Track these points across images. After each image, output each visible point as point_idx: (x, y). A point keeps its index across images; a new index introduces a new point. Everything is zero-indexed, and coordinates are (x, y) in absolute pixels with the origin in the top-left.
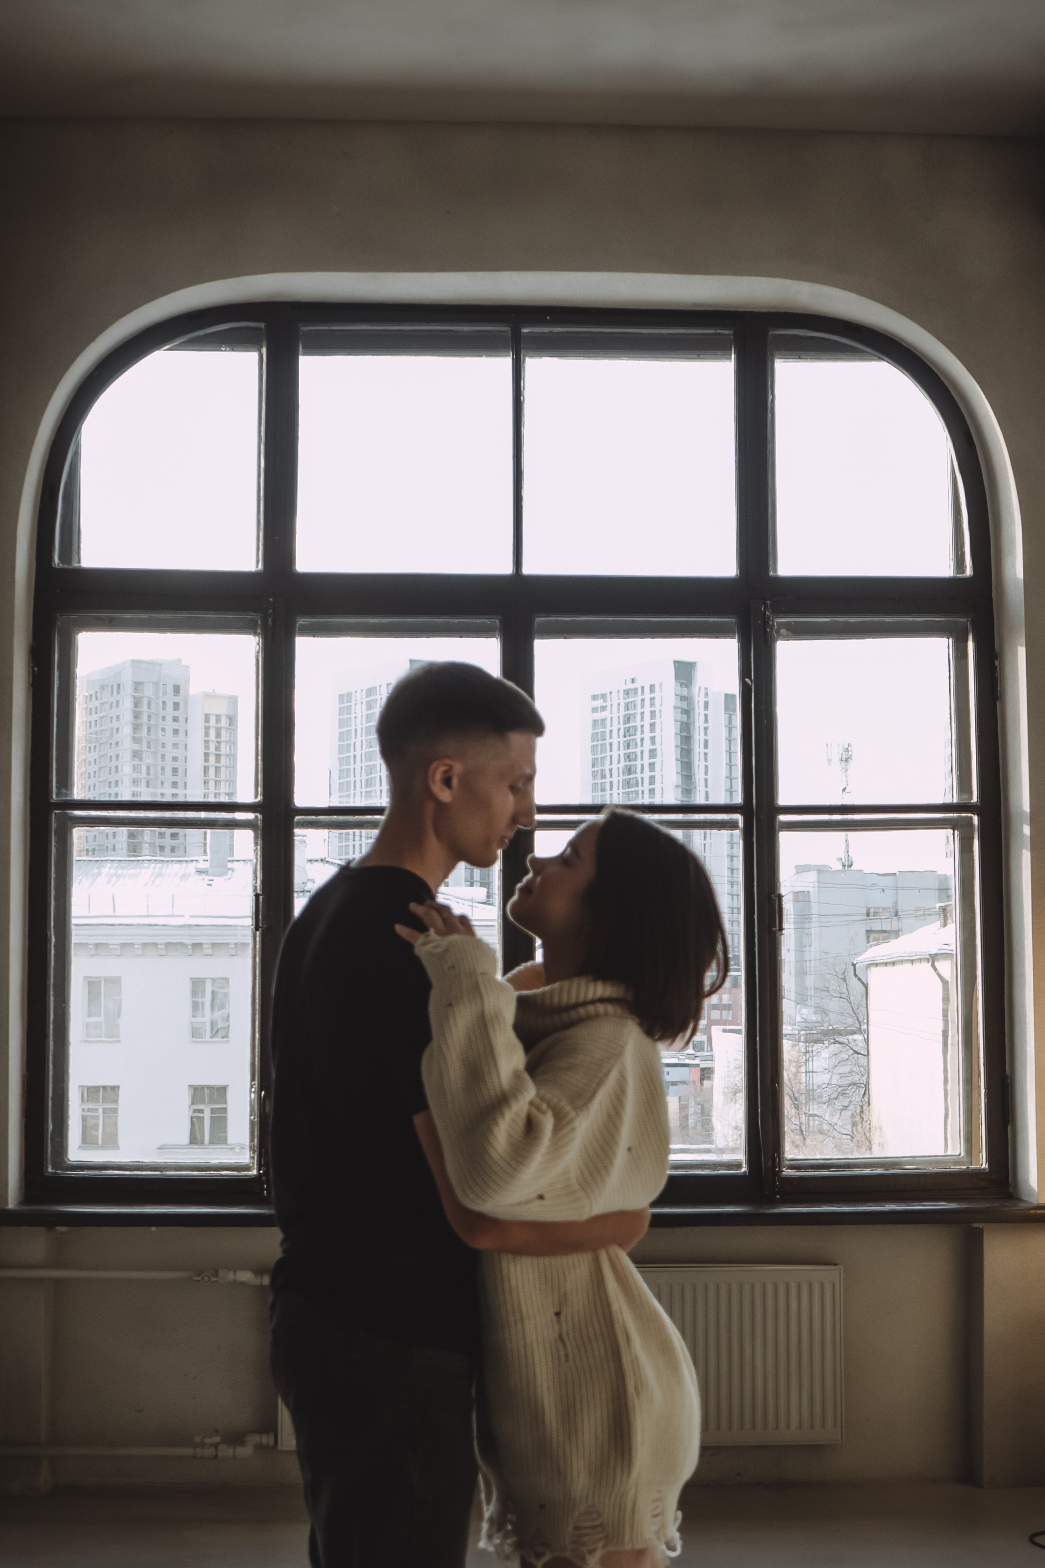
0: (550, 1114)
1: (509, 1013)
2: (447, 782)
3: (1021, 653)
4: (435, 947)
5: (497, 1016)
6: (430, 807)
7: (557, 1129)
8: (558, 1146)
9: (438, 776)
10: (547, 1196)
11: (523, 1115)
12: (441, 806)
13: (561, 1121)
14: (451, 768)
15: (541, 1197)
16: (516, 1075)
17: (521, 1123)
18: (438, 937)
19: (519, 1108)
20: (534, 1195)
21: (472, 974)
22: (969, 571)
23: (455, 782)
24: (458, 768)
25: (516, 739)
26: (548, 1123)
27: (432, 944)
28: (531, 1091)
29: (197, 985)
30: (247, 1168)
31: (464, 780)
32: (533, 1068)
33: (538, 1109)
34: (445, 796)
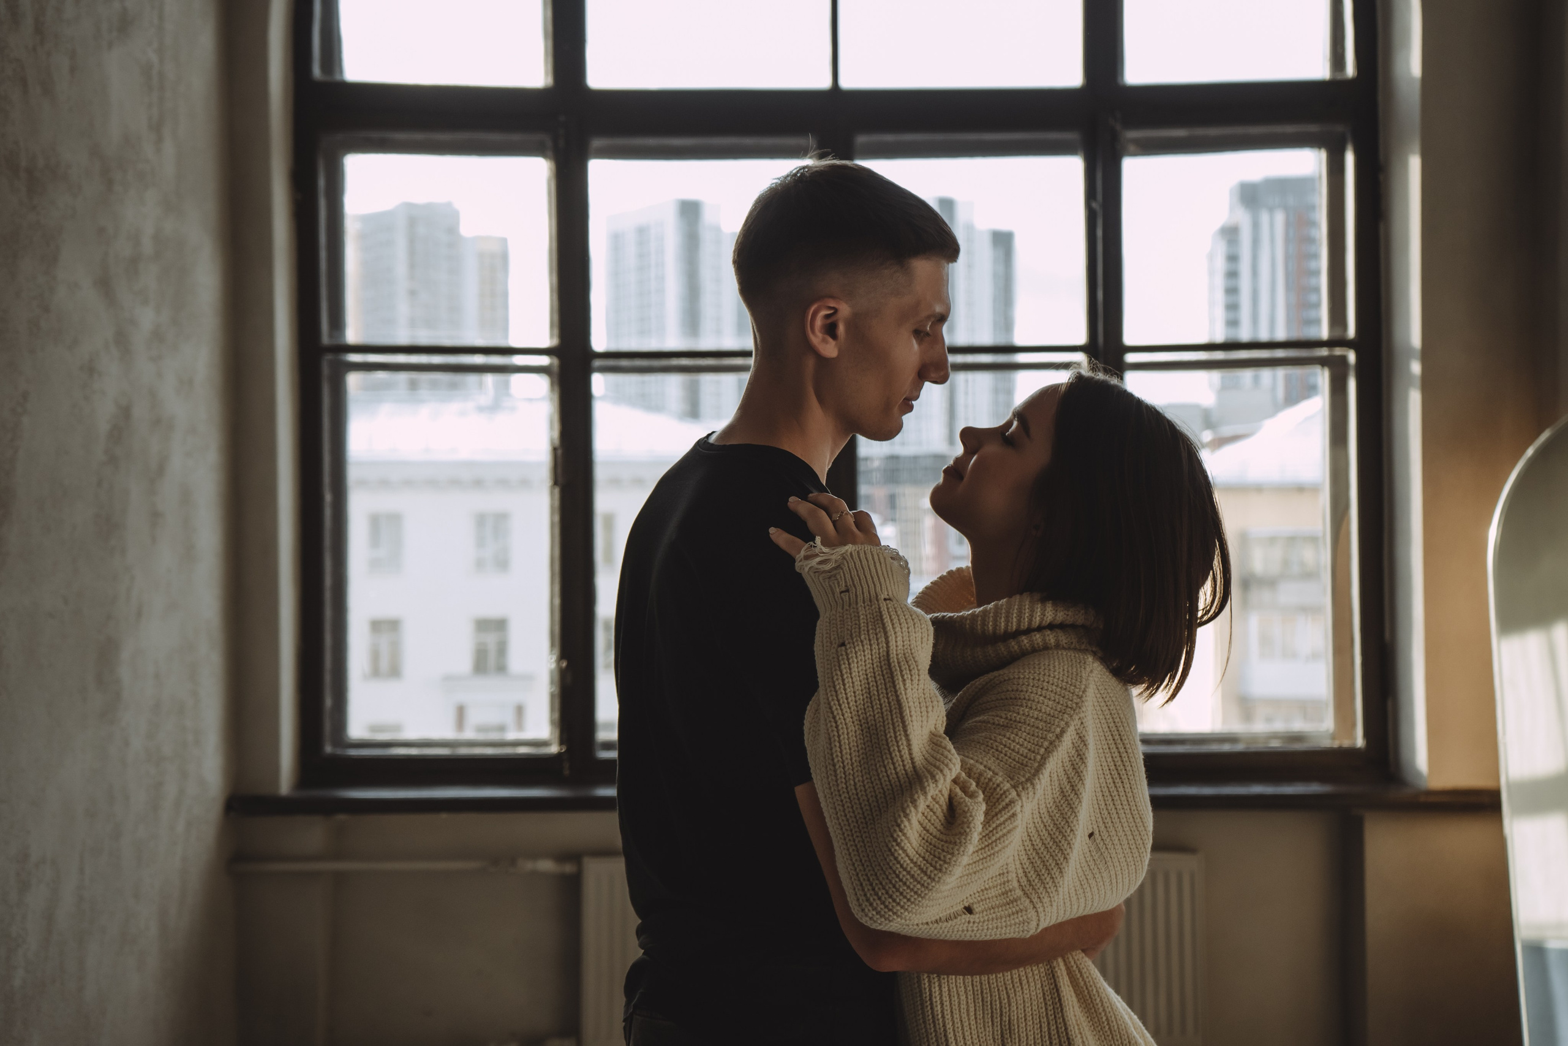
0: (981, 797)
1: (924, 654)
2: (831, 330)
3: (1414, 165)
4: (821, 563)
5: (908, 658)
6: (810, 363)
7: (990, 815)
8: (991, 840)
9: (819, 322)
10: (977, 908)
11: (943, 800)
12: (822, 361)
13: (996, 805)
14: (836, 311)
15: (969, 910)
16: (934, 741)
17: (940, 811)
18: (825, 550)
19: (939, 789)
20: (960, 907)
21: (873, 600)
22: (1350, 70)
23: (841, 329)
24: (845, 310)
25: (921, 267)
26: (978, 810)
27: (818, 559)
28: (954, 766)
29: (481, 520)
30: (544, 744)
31: (856, 325)
32: (955, 728)
33: (964, 789)
34: (829, 349)
